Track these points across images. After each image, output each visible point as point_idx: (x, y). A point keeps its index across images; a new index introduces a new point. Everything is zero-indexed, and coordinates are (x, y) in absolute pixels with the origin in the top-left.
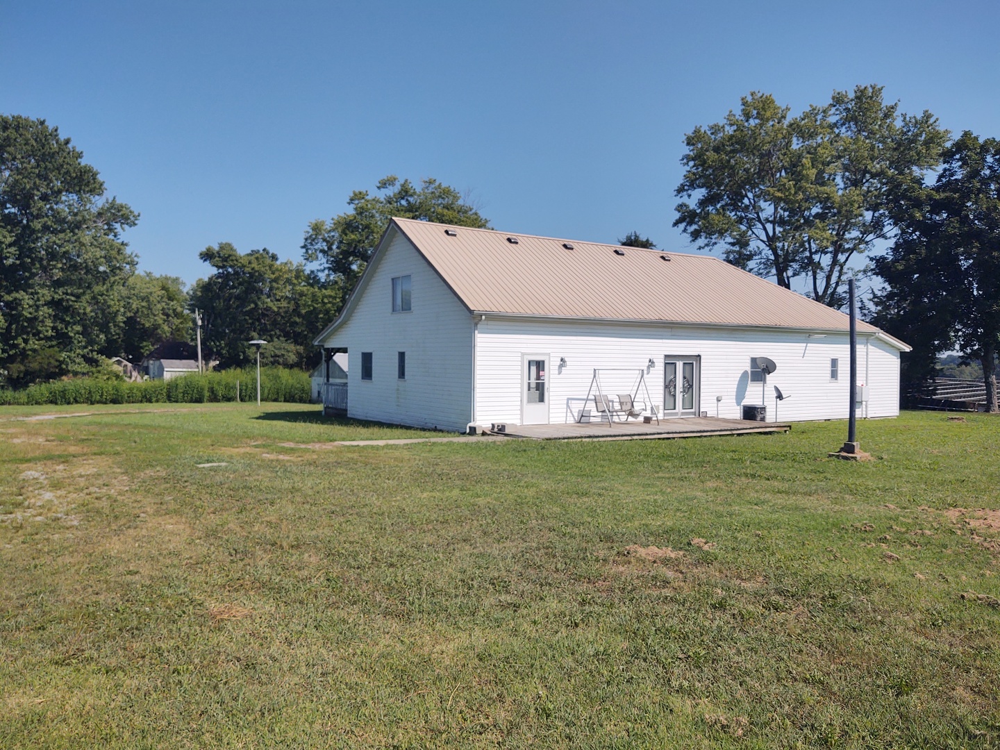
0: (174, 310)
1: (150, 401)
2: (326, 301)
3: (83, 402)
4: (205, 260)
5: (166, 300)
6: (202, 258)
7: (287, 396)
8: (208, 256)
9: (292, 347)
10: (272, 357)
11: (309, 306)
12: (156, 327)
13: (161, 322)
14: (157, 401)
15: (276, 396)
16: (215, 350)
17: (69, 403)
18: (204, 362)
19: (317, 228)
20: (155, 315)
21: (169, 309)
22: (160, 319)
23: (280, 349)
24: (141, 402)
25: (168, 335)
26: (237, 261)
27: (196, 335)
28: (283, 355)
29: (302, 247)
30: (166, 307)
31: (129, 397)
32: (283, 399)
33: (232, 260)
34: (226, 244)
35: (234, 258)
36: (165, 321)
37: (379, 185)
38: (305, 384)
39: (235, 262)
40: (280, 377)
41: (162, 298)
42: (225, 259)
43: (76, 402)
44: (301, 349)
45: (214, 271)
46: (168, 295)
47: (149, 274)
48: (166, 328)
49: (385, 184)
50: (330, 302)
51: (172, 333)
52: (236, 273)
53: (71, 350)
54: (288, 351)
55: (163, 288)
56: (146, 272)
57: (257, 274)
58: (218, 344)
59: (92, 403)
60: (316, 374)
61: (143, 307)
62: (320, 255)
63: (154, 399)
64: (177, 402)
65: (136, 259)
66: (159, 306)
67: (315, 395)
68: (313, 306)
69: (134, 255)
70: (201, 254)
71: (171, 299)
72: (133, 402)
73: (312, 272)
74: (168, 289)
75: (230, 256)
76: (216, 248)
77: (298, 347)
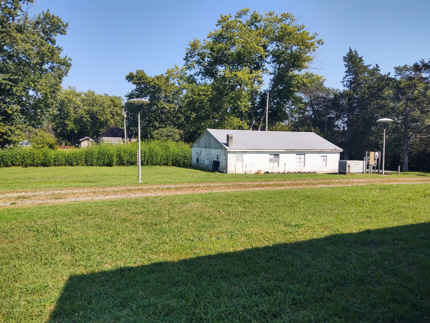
0: (117, 112)
1: (71, 165)
2: (201, 93)
3: (19, 165)
4: (129, 81)
5: (113, 107)
6: (127, 79)
7: (174, 162)
8: (130, 78)
9: (177, 131)
10: (166, 136)
11: (189, 97)
12: (107, 121)
13: (109, 118)
14: (77, 165)
15: (166, 161)
16: (134, 132)
17: (7, 166)
18: (128, 139)
19: (194, 46)
20: (106, 115)
21: (113, 111)
22: (109, 116)
23: (171, 132)
24: (65, 165)
25: (113, 125)
26: (146, 79)
27: (124, 123)
28: (172, 135)
29: (185, 59)
30: (112, 110)
31: (55, 161)
32: (171, 164)
33: (143, 79)
34: (140, 71)
35: (144, 78)
36: (112, 118)
37: (236, 15)
38: (187, 153)
39: (145, 80)
40: (169, 148)
41: (111, 105)
42: (140, 79)
43: (14, 165)
44: (182, 132)
45: (134, 87)
46: (114, 104)
47: (106, 95)
48: (112, 121)
49: (240, 14)
50: (204, 95)
51: (115, 124)
52: (146, 87)
53: (12, 124)
54: (175, 133)
55: (111, 101)
56: (105, 94)
57: (157, 87)
58: (136, 128)
59: (26, 166)
60: (195, 145)
61: (100, 110)
62: (196, 65)
63: (74, 163)
64: (92, 165)
65: (69, 61)
66: (109, 110)
67: (194, 161)
68: (192, 97)
69: (67, 59)
70: (127, 77)
71: (115, 106)
72: (58, 165)
73: (191, 76)
74: (114, 102)
75: (142, 77)
76: (135, 73)
77: (180, 131)
